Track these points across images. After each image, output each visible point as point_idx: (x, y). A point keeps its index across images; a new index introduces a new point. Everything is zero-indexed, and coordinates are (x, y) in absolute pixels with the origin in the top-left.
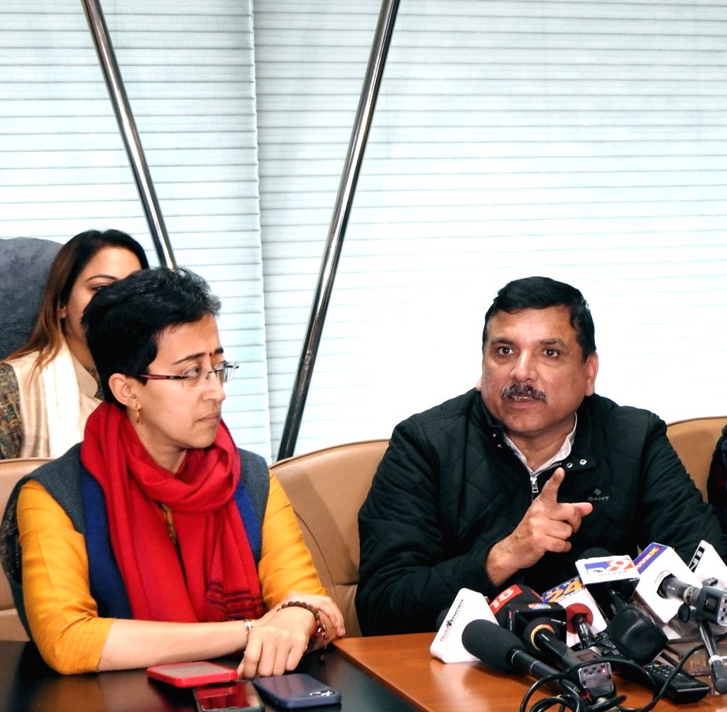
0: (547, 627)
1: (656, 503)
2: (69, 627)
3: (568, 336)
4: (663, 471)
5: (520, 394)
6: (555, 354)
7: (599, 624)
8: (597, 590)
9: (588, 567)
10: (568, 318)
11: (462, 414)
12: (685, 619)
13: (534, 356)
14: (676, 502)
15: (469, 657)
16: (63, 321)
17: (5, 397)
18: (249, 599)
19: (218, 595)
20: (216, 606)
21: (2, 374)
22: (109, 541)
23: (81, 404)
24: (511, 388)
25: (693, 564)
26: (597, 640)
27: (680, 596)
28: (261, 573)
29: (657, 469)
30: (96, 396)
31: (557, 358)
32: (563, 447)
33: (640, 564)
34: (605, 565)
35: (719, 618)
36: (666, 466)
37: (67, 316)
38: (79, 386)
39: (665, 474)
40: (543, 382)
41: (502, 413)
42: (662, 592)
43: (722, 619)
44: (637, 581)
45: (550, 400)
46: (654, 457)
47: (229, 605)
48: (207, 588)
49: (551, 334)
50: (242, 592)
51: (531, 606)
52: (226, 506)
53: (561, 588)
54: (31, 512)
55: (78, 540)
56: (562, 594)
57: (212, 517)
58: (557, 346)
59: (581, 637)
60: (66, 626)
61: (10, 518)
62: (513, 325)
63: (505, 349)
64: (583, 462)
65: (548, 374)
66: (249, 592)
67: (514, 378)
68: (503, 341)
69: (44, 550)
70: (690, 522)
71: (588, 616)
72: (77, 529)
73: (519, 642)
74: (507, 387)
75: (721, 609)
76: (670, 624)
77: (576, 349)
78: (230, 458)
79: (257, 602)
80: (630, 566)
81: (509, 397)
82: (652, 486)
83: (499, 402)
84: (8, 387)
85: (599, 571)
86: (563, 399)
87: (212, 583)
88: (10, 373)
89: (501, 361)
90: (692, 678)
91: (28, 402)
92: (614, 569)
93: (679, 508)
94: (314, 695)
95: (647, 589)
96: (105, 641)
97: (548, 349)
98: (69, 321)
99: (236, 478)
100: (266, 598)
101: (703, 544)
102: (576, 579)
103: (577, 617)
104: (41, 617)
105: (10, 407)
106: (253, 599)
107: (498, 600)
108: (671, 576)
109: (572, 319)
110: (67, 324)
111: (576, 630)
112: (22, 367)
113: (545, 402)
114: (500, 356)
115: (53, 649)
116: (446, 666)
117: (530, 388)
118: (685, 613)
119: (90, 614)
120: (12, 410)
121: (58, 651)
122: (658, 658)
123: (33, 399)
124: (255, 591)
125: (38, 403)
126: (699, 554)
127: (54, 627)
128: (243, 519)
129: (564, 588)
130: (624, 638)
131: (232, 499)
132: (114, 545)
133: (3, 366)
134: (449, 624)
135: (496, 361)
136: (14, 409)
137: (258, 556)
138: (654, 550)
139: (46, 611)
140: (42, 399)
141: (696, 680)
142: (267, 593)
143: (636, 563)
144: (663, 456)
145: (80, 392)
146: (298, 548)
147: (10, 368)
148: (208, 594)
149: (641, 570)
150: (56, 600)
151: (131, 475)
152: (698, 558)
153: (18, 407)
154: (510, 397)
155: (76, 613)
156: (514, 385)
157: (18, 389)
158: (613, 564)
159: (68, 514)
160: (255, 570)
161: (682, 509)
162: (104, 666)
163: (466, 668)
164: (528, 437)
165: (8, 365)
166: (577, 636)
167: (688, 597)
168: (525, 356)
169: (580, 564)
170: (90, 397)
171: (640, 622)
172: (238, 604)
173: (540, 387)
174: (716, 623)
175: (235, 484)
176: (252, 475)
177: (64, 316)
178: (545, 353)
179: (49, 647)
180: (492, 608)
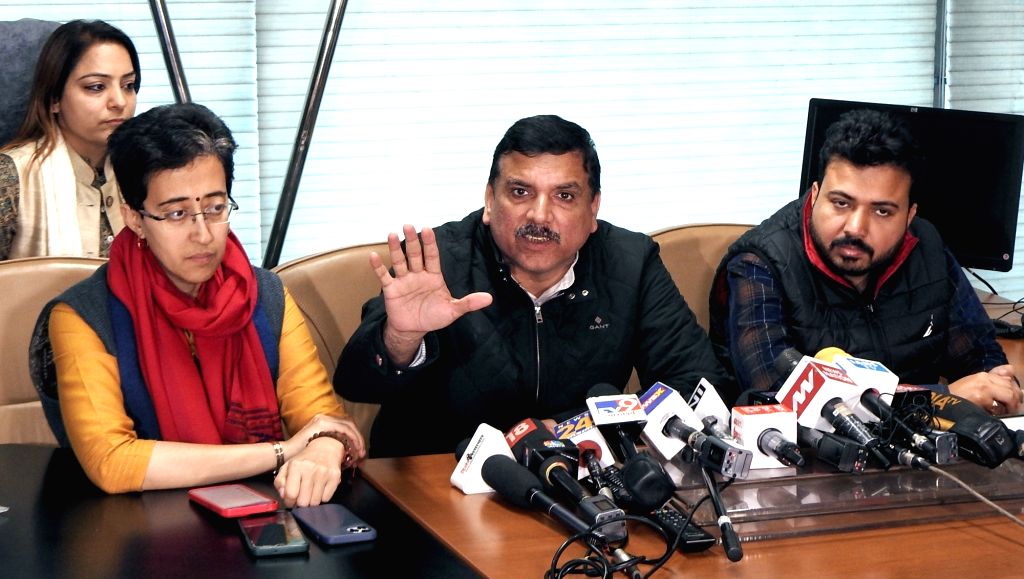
0: (561, 464)
1: (651, 331)
2: (114, 450)
3: (581, 179)
4: (659, 299)
5: (537, 235)
6: (570, 197)
7: (607, 459)
8: (607, 431)
9: (599, 405)
10: (582, 163)
11: (467, 237)
12: (688, 460)
13: (550, 199)
14: (672, 330)
15: (487, 489)
16: (56, 115)
17: (4, 190)
18: (266, 417)
19: (238, 415)
20: (235, 425)
21: (2, 166)
22: (138, 365)
23: (78, 194)
24: (527, 228)
25: (693, 401)
26: (605, 477)
27: (684, 438)
28: (280, 391)
29: (653, 298)
30: (92, 185)
31: (571, 201)
32: (567, 275)
33: (647, 404)
34: (614, 404)
35: (724, 469)
36: (662, 292)
37: (61, 111)
38: (76, 175)
39: (661, 301)
40: (558, 224)
41: (514, 250)
42: (667, 431)
43: (726, 470)
44: (644, 424)
45: (563, 242)
46: (650, 284)
47: (249, 422)
48: (227, 408)
49: (567, 177)
50: (261, 411)
51: (546, 444)
52: (245, 328)
53: (572, 422)
54: (66, 334)
55: (111, 362)
56: (572, 431)
57: (230, 340)
58: (572, 189)
59: (590, 471)
60: (111, 449)
61: (40, 334)
62: (530, 169)
63: (519, 190)
64: (585, 293)
65: (562, 217)
66: (267, 410)
67: (532, 221)
68: (520, 183)
69: (82, 373)
70: (687, 351)
71: (598, 453)
72: (109, 352)
73: (537, 482)
74: (523, 225)
75: (725, 461)
76: (674, 461)
77: (588, 191)
78: (248, 284)
79: (275, 418)
80: (637, 407)
81: (521, 236)
82: (648, 312)
83: (513, 240)
84: (8, 181)
85: (609, 411)
86: (574, 240)
87: (233, 404)
88: (11, 166)
89: (516, 201)
90: (699, 528)
91: (26, 193)
92: (623, 409)
93: (675, 337)
94: (352, 530)
95: (653, 432)
96: (147, 465)
97: (563, 193)
98: (63, 116)
99: (253, 303)
100: (285, 414)
101: (704, 382)
102: (586, 414)
103: (588, 453)
104: (87, 439)
105: (8, 201)
106: (271, 416)
107: (514, 434)
108: (675, 418)
109: (585, 162)
110: (60, 118)
111: (586, 463)
112: (22, 156)
113: (558, 243)
114: (514, 196)
115: (99, 469)
116: (466, 497)
117: (546, 230)
118: (689, 454)
119: (132, 436)
120: (10, 203)
121: (104, 471)
122: (667, 504)
123: (32, 189)
124: (273, 409)
125: (38, 195)
126: (700, 392)
127: (99, 449)
128: (261, 338)
129: (576, 423)
130: (636, 488)
131: (249, 322)
132: (142, 366)
133: (3, 158)
134: (469, 457)
135: (510, 200)
136: (13, 204)
137: (275, 374)
138: (660, 392)
139: (91, 434)
140: (42, 190)
141: (703, 532)
142: (287, 409)
143: (642, 402)
144: (659, 283)
145: (77, 181)
146: (314, 366)
147: (9, 160)
148: (229, 414)
149: (648, 411)
150: (98, 423)
151: (155, 303)
152: (700, 397)
153: (17, 200)
154: (523, 236)
155: (120, 435)
156: (531, 226)
157: (18, 182)
158: (622, 404)
159: (100, 336)
160: (273, 387)
161: (678, 338)
162: (147, 486)
163: (484, 499)
164: (536, 274)
165: (9, 157)
166: (586, 469)
167: (693, 442)
168: (542, 199)
169: (591, 402)
170: (87, 186)
171: (651, 473)
172: (258, 421)
173: (555, 229)
174: (720, 472)
175: (252, 309)
176: (267, 294)
177: (57, 111)
178: (560, 195)
179: (95, 467)
180: (508, 441)
